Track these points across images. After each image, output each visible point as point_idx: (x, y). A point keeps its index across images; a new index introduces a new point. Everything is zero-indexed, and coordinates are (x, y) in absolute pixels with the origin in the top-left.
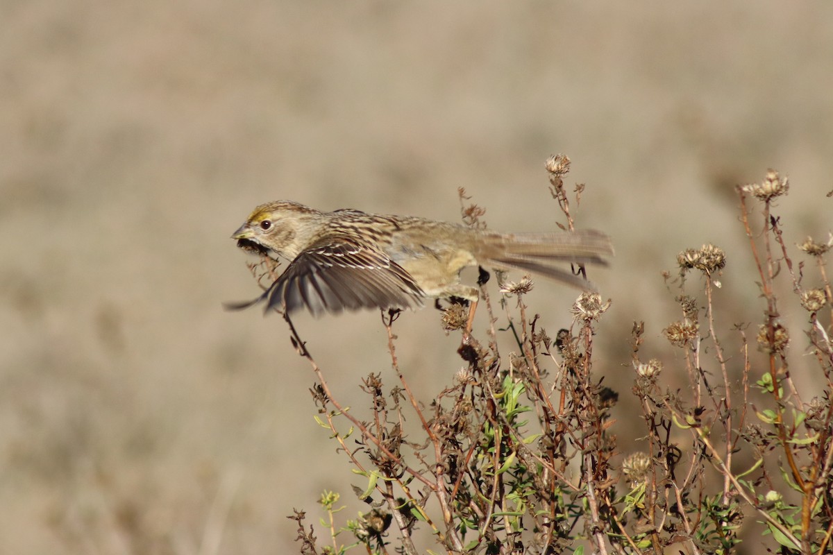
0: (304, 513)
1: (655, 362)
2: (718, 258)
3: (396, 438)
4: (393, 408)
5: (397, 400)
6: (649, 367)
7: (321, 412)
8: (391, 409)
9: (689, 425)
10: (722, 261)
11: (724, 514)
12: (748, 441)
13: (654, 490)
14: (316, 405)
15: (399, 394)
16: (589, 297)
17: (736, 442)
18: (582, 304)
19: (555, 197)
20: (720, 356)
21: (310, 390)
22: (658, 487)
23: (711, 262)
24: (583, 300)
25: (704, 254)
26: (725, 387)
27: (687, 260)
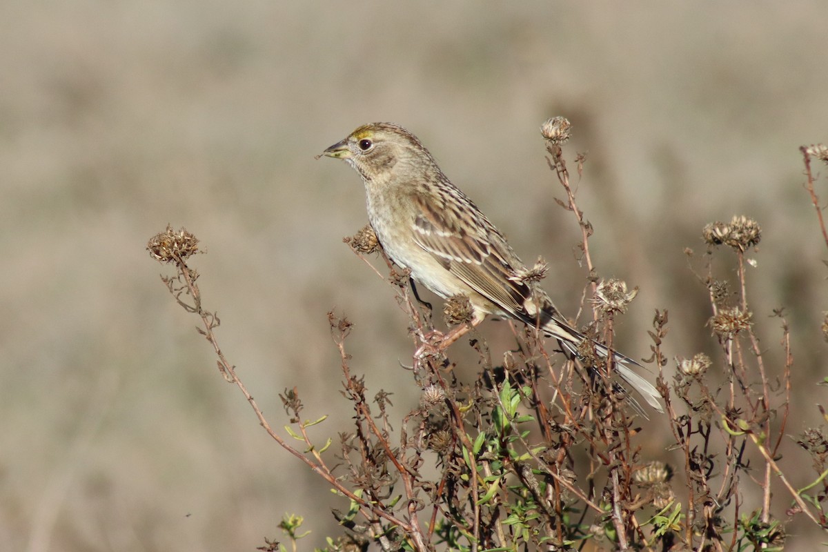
0: (277, 543)
1: (702, 357)
2: (753, 232)
3: (382, 451)
4: (378, 415)
5: (382, 407)
6: (695, 363)
7: (293, 421)
8: (376, 418)
9: (743, 430)
10: (757, 235)
11: (763, 534)
12: (806, 448)
13: (691, 509)
14: (287, 413)
15: (385, 399)
16: (611, 284)
17: (777, 448)
18: (604, 293)
19: (553, 167)
20: (756, 348)
21: (280, 395)
22: (695, 505)
23: (745, 237)
24: (604, 288)
25: (735, 228)
26: (762, 383)
27: (715, 235)
